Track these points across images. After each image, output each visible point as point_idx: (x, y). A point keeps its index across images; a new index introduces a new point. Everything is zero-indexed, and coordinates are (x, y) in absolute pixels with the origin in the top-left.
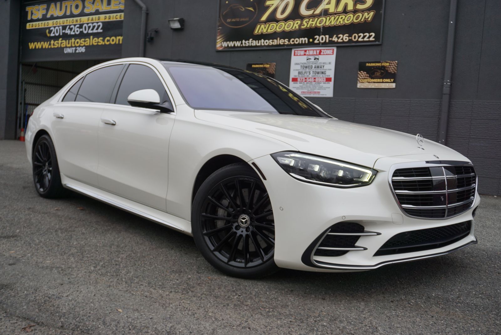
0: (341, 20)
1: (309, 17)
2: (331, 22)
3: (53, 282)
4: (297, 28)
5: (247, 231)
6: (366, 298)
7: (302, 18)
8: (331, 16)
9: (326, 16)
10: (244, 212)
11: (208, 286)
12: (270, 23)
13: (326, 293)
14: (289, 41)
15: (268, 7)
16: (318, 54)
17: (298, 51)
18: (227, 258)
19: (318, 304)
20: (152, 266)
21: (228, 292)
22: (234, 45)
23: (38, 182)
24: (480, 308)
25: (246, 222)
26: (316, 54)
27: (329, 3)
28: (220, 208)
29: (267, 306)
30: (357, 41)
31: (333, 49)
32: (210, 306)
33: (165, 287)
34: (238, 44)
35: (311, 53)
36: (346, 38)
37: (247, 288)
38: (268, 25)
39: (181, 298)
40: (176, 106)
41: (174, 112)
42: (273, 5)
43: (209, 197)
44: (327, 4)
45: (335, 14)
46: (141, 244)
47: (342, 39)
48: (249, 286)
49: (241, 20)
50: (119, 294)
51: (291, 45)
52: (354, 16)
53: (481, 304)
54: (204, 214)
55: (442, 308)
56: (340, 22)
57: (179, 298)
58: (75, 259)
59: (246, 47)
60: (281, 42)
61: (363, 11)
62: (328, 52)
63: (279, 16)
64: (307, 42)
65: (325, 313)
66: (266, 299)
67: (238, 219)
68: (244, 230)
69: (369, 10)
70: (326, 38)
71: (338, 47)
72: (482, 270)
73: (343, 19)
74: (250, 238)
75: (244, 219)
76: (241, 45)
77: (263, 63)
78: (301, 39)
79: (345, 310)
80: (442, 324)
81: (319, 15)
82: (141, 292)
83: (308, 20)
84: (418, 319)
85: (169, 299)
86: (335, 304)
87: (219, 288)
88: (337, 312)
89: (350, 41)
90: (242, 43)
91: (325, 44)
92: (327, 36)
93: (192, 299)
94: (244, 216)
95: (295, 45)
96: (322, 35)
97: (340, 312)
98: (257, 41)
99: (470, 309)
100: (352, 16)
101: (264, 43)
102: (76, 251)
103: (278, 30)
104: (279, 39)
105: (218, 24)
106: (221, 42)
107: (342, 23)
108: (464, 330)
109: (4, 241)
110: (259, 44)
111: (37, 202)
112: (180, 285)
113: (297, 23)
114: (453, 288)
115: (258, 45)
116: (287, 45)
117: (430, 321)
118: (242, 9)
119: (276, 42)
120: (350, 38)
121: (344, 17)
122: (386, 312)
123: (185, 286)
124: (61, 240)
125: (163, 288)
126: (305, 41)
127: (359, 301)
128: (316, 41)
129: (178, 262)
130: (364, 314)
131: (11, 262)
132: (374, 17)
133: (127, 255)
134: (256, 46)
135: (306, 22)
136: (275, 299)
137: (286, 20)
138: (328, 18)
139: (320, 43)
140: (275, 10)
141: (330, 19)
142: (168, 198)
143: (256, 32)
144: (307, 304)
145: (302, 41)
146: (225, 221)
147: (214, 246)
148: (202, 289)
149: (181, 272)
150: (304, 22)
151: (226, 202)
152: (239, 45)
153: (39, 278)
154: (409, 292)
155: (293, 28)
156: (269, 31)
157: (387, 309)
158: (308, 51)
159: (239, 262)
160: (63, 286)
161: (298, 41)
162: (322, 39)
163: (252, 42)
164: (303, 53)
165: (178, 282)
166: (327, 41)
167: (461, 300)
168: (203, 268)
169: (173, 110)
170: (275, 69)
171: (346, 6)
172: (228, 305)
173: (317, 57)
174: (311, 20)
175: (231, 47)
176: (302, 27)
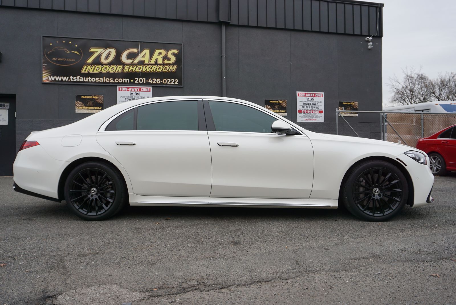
0: (154, 69)
1: (130, 64)
2: (147, 69)
4: (120, 71)
7: (124, 64)
8: (146, 66)
9: (143, 65)
12: (96, 65)
14: (114, 80)
15: (93, 53)
16: (138, 90)
17: (122, 87)
22: (62, 79)
26: (137, 90)
27: (144, 56)
30: (167, 84)
31: (150, 88)
34: (65, 79)
35: (133, 89)
36: (158, 81)
38: (94, 67)
42: (97, 52)
44: (142, 57)
45: (150, 64)
47: (156, 82)
49: (67, 60)
51: (115, 83)
52: (163, 68)
56: (153, 70)
59: (73, 82)
60: (107, 80)
61: (169, 65)
62: (146, 90)
63: (103, 60)
64: (129, 82)
69: (173, 64)
70: (144, 80)
71: (153, 87)
73: (155, 68)
76: (69, 80)
77: (92, 95)
78: (124, 79)
81: (138, 64)
83: (129, 66)
89: (161, 83)
90: (69, 79)
91: (143, 84)
92: (145, 79)
95: (119, 83)
96: (141, 78)
98: (85, 78)
100: (162, 67)
101: (91, 80)
103: (103, 71)
104: (104, 78)
105: (43, 61)
106: (48, 76)
107: (154, 71)
110: (87, 80)
113: (120, 68)
115: (85, 81)
116: (112, 83)
118: (68, 52)
119: (102, 80)
120: (161, 81)
121: (156, 67)
126: (127, 81)
128: (136, 82)
132: (177, 69)
134: (84, 82)
135: (127, 67)
137: (110, 64)
138: (144, 67)
139: (139, 83)
140: (99, 56)
141: (145, 68)
143: (83, 71)
145: (125, 81)
150: (126, 68)
152: (67, 80)
155: (117, 71)
156: (95, 71)
158: (130, 88)
161: (121, 80)
162: (141, 80)
163: (79, 79)
164: (126, 89)
166: (145, 82)
170: (103, 100)
171: (157, 60)
173: (138, 93)
174: (131, 66)
175: (58, 81)
176: (124, 71)
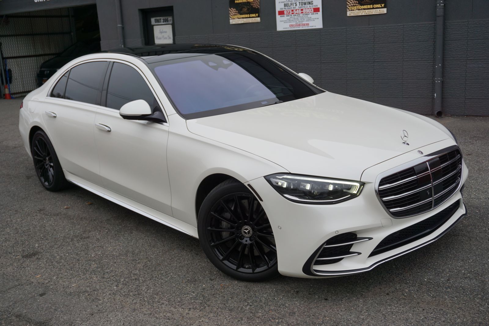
3: (84, 312)
5: (250, 240)
6: (364, 292)
10: (246, 224)
11: (222, 296)
13: (328, 292)
18: (236, 265)
19: (321, 307)
20: (168, 277)
21: (240, 302)
23: (41, 176)
24: (468, 292)
25: (249, 232)
28: (222, 221)
29: (276, 316)
32: (226, 323)
33: (184, 304)
37: (257, 294)
39: (199, 315)
40: (167, 116)
41: (166, 122)
43: (212, 213)
46: (154, 247)
48: (259, 291)
50: (144, 320)
53: (469, 287)
54: (209, 228)
55: (433, 297)
57: (198, 316)
58: (97, 277)
65: (328, 319)
66: (275, 306)
67: (241, 229)
68: (248, 239)
72: (473, 238)
74: (254, 247)
75: (246, 229)
79: (346, 311)
80: (432, 317)
82: (164, 313)
84: (410, 314)
85: (190, 319)
86: (336, 305)
87: (232, 298)
88: (339, 315)
93: (209, 316)
94: (246, 227)
97: (341, 315)
99: (458, 294)
102: (96, 265)
108: (451, 323)
109: (27, 263)
111: (45, 199)
112: (197, 300)
114: (444, 268)
117: (421, 315)
122: (382, 309)
123: (201, 300)
124: (79, 253)
125: (182, 305)
127: (358, 298)
129: (191, 268)
130: (362, 315)
131: (41, 291)
133: (143, 265)
136: (283, 305)
142: (173, 206)
144: (311, 308)
146: (229, 233)
147: (222, 255)
148: (217, 300)
149: (196, 281)
151: (228, 215)
153: (70, 310)
154: (404, 278)
157: (383, 304)
159: (247, 268)
160: (93, 316)
165: (194, 295)
167: (450, 283)
168: (215, 273)
169: (165, 121)
172: (242, 319)
